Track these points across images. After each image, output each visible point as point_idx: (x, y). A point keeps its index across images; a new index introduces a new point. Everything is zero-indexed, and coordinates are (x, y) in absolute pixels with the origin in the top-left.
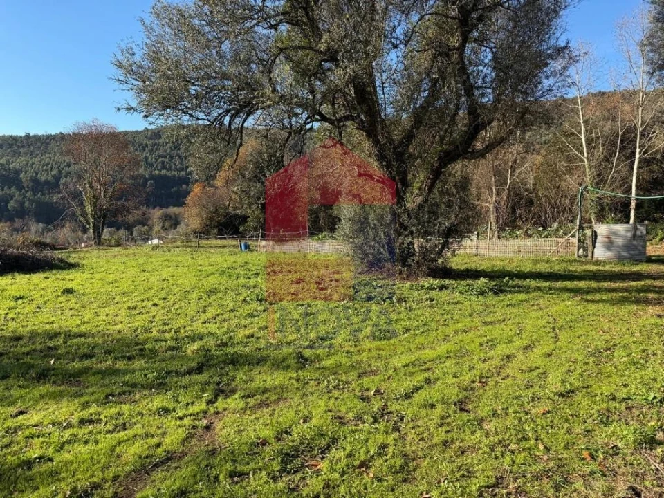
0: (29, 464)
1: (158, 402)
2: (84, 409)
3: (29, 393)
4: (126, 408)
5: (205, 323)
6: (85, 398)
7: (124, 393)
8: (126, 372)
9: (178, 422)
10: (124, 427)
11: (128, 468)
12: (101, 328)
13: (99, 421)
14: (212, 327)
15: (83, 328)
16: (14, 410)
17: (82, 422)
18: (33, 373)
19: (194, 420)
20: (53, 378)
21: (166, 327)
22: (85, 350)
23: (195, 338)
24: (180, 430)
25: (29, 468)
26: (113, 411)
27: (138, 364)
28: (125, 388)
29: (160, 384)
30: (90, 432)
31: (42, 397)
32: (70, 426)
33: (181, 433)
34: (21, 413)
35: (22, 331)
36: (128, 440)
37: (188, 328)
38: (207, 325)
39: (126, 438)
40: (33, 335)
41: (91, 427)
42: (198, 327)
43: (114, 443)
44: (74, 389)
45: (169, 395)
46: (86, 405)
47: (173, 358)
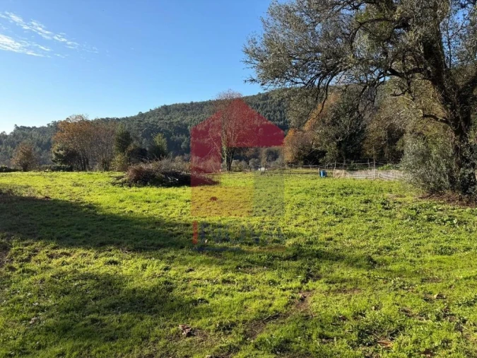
0: (195, 302)
1: (269, 276)
2: (224, 273)
3: (195, 259)
4: (249, 276)
5: (296, 226)
6: (225, 267)
7: (248, 266)
8: (248, 253)
9: (282, 292)
10: (248, 289)
11: (252, 317)
12: (232, 223)
13: (234, 282)
14: (302, 230)
16: (187, 268)
17: (224, 281)
18: (196, 246)
19: (293, 292)
20: (207, 251)
23: (290, 236)
24: (283, 298)
25: (196, 305)
26: (242, 277)
27: (255, 248)
28: (248, 264)
29: (269, 264)
30: (229, 289)
31: (202, 262)
32: (217, 283)
33: (284, 301)
34: (191, 270)
35: (190, 221)
36: (251, 298)
37: (286, 229)
38: (298, 228)
39: (250, 296)
41: (229, 286)
42: (292, 228)
43: (243, 298)
44: (218, 260)
45: (276, 272)
46: (226, 271)
47: (276, 247)
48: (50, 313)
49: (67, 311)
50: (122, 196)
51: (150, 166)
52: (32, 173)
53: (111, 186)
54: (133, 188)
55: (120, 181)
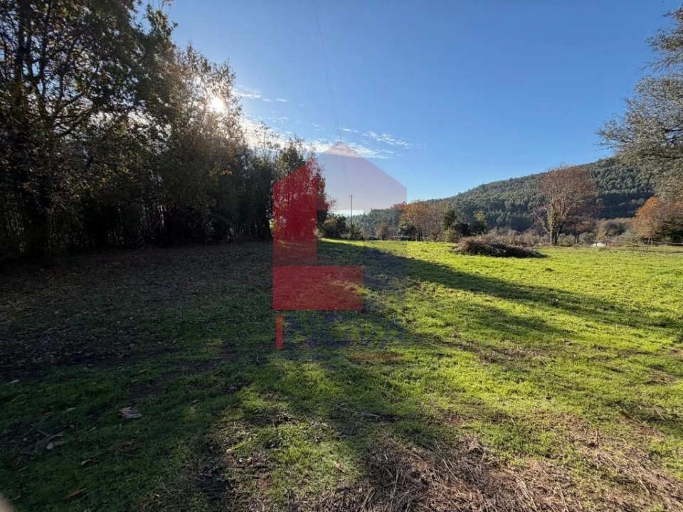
1: (633, 331)
3: (552, 309)
4: (612, 328)
5: (663, 303)
6: (585, 318)
7: (608, 322)
8: (605, 314)
9: (651, 343)
10: (613, 334)
11: (622, 348)
12: (578, 291)
13: (597, 328)
14: (671, 307)
15: (567, 290)
16: (549, 313)
17: (588, 326)
18: (549, 302)
19: (663, 345)
20: (561, 307)
21: (627, 299)
22: (575, 299)
24: (653, 346)
26: (604, 327)
27: (612, 312)
29: (631, 325)
30: (594, 330)
31: (560, 312)
32: (581, 325)
33: (654, 348)
34: (553, 315)
36: (617, 339)
37: (648, 303)
38: (666, 305)
40: (539, 288)
42: (656, 304)
43: (610, 338)
44: (576, 313)
45: (641, 330)
46: (586, 321)
50: (465, 261)
51: (479, 239)
52: (389, 241)
53: (449, 253)
54: (467, 256)
55: (455, 250)
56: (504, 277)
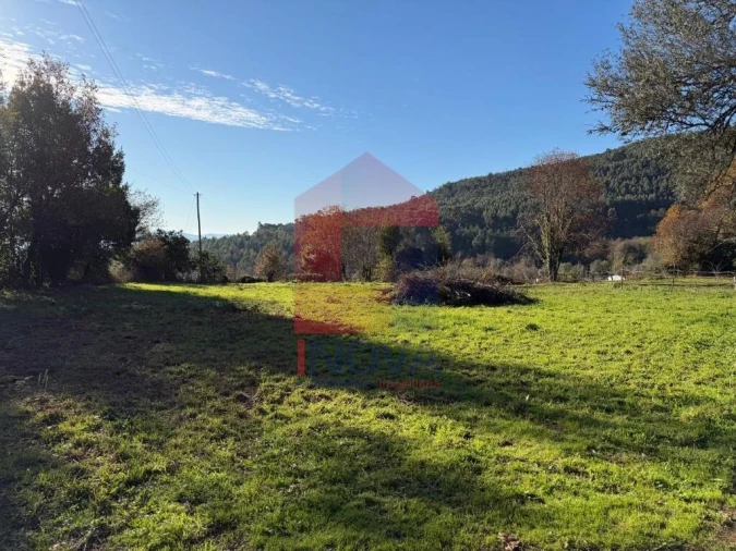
0: (522, 498)
1: (653, 471)
2: (566, 456)
3: (511, 425)
4: (613, 467)
5: (699, 383)
6: (567, 445)
7: (609, 449)
8: (606, 425)
9: (684, 504)
10: (614, 489)
11: (629, 541)
12: (570, 371)
13: (585, 474)
14: (711, 391)
15: (552, 368)
16: (500, 438)
17: (569, 470)
18: (511, 405)
19: (707, 508)
20: (531, 415)
21: (646, 381)
22: (560, 392)
23: (688, 401)
24: (689, 516)
25: (523, 503)
26: (600, 467)
27: (618, 419)
28: (607, 444)
29: (651, 450)
30: (578, 484)
31: (524, 432)
32: (554, 471)
33: (691, 521)
34: (507, 444)
35: (496, 362)
36: (622, 506)
37: (677, 387)
38: (703, 387)
39: (619, 503)
40: (506, 368)
41: (578, 479)
42: (689, 387)
43: (607, 505)
44: (554, 432)
45: (666, 466)
46: (569, 452)
47: (662, 420)
48: (312, 481)
49: (334, 482)
51: (428, 275)
54: (405, 307)
56: (452, 348)
